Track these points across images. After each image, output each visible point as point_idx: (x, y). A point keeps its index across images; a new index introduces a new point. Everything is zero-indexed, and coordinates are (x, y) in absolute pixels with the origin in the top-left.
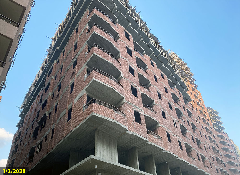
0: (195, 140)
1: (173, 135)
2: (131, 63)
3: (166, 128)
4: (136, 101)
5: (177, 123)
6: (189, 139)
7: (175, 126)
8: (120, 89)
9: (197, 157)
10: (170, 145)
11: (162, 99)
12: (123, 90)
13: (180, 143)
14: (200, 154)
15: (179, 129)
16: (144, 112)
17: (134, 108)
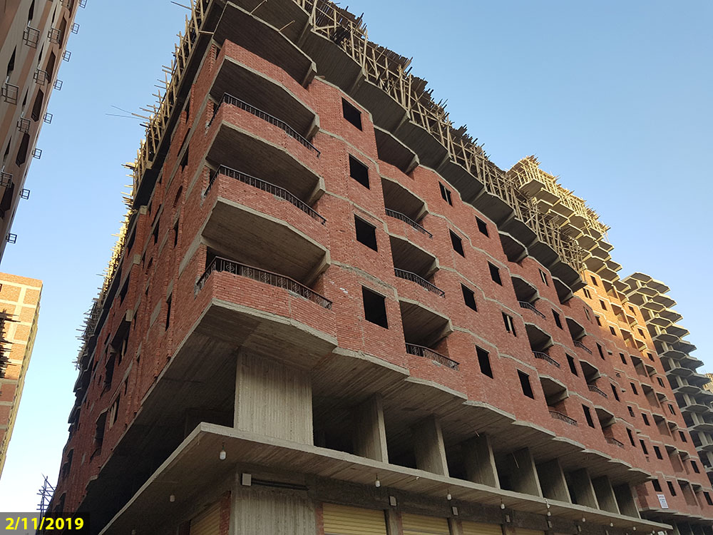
0: (579, 368)
1: (499, 355)
2: (358, 147)
3: (476, 336)
4: (372, 260)
5: (514, 321)
6: (558, 366)
7: (508, 329)
8: (312, 227)
9: (585, 417)
10: (486, 385)
11: (466, 253)
12: (326, 228)
13: (524, 379)
14: (593, 407)
15: (522, 336)
16: (397, 292)
17: (362, 283)
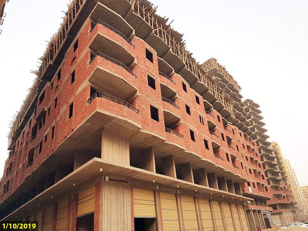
0: (225, 138)
1: (197, 133)
3: (190, 125)
4: (154, 94)
5: (203, 119)
6: (218, 137)
7: (201, 122)
8: (132, 80)
9: (226, 157)
10: (193, 144)
11: (187, 91)
12: (137, 80)
13: (206, 142)
14: (229, 153)
15: (206, 125)
16: (163, 107)
17: (150, 103)
